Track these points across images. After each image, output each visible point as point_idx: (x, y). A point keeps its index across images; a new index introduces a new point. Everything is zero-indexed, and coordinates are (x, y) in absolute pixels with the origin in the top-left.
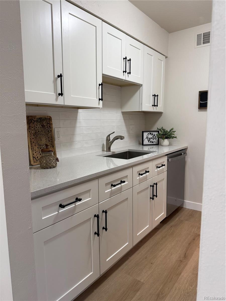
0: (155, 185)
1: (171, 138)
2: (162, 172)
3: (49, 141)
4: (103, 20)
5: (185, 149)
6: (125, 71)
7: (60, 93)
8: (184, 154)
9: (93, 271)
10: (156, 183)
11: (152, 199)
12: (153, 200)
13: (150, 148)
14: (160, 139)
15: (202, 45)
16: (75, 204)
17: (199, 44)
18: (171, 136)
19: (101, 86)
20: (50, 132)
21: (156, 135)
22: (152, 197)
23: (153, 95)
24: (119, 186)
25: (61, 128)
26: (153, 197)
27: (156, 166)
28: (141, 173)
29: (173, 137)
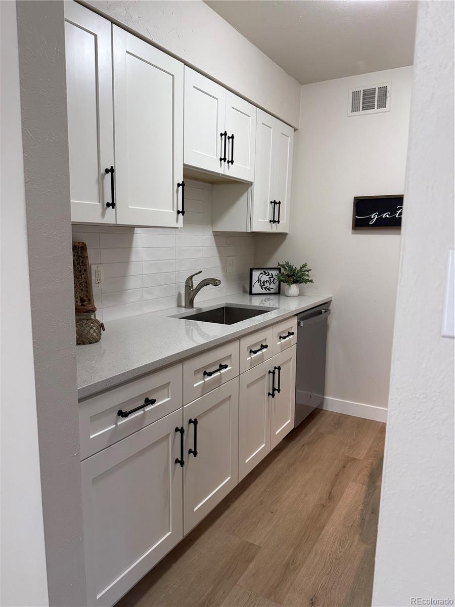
0: (277, 371)
1: (303, 282)
2: (289, 345)
3: (82, 290)
4: (186, 64)
5: (326, 303)
6: (223, 157)
7: (111, 202)
8: (325, 312)
9: (171, 530)
10: (279, 367)
11: (271, 396)
12: (273, 397)
13: (265, 301)
14: (282, 283)
15: (361, 112)
16: (144, 410)
17: (355, 109)
18: (303, 279)
19: (181, 187)
20: (83, 272)
21: (275, 276)
22: (271, 393)
23: (271, 202)
24: (218, 374)
25: (102, 264)
26: (273, 392)
27: (278, 335)
28: (253, 350)
29: (306, 281)
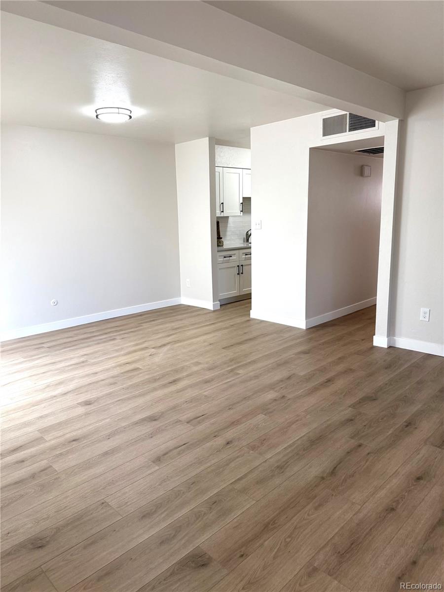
19: (242, 204)
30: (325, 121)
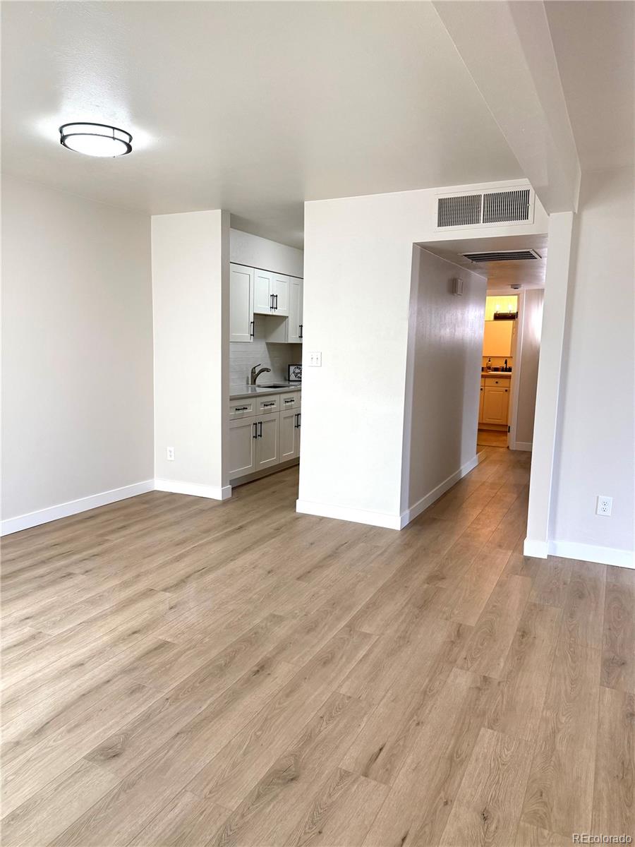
4: (255, 268)
6: (271, 306)
16: (243, 411)
19: (253, 323)
23: (300, 326)
30: (442, 203)
